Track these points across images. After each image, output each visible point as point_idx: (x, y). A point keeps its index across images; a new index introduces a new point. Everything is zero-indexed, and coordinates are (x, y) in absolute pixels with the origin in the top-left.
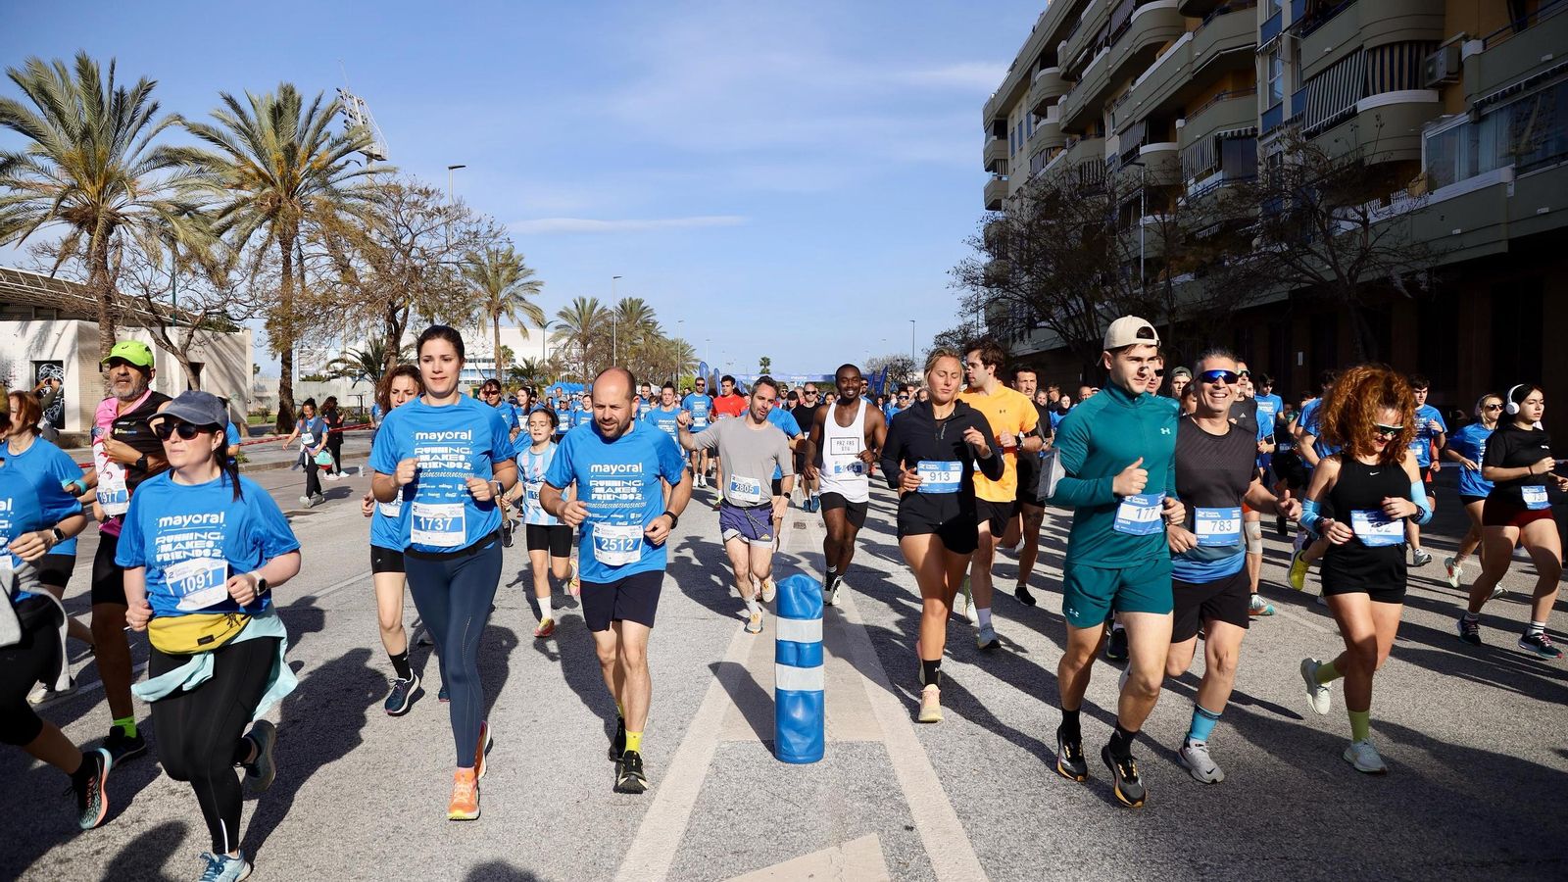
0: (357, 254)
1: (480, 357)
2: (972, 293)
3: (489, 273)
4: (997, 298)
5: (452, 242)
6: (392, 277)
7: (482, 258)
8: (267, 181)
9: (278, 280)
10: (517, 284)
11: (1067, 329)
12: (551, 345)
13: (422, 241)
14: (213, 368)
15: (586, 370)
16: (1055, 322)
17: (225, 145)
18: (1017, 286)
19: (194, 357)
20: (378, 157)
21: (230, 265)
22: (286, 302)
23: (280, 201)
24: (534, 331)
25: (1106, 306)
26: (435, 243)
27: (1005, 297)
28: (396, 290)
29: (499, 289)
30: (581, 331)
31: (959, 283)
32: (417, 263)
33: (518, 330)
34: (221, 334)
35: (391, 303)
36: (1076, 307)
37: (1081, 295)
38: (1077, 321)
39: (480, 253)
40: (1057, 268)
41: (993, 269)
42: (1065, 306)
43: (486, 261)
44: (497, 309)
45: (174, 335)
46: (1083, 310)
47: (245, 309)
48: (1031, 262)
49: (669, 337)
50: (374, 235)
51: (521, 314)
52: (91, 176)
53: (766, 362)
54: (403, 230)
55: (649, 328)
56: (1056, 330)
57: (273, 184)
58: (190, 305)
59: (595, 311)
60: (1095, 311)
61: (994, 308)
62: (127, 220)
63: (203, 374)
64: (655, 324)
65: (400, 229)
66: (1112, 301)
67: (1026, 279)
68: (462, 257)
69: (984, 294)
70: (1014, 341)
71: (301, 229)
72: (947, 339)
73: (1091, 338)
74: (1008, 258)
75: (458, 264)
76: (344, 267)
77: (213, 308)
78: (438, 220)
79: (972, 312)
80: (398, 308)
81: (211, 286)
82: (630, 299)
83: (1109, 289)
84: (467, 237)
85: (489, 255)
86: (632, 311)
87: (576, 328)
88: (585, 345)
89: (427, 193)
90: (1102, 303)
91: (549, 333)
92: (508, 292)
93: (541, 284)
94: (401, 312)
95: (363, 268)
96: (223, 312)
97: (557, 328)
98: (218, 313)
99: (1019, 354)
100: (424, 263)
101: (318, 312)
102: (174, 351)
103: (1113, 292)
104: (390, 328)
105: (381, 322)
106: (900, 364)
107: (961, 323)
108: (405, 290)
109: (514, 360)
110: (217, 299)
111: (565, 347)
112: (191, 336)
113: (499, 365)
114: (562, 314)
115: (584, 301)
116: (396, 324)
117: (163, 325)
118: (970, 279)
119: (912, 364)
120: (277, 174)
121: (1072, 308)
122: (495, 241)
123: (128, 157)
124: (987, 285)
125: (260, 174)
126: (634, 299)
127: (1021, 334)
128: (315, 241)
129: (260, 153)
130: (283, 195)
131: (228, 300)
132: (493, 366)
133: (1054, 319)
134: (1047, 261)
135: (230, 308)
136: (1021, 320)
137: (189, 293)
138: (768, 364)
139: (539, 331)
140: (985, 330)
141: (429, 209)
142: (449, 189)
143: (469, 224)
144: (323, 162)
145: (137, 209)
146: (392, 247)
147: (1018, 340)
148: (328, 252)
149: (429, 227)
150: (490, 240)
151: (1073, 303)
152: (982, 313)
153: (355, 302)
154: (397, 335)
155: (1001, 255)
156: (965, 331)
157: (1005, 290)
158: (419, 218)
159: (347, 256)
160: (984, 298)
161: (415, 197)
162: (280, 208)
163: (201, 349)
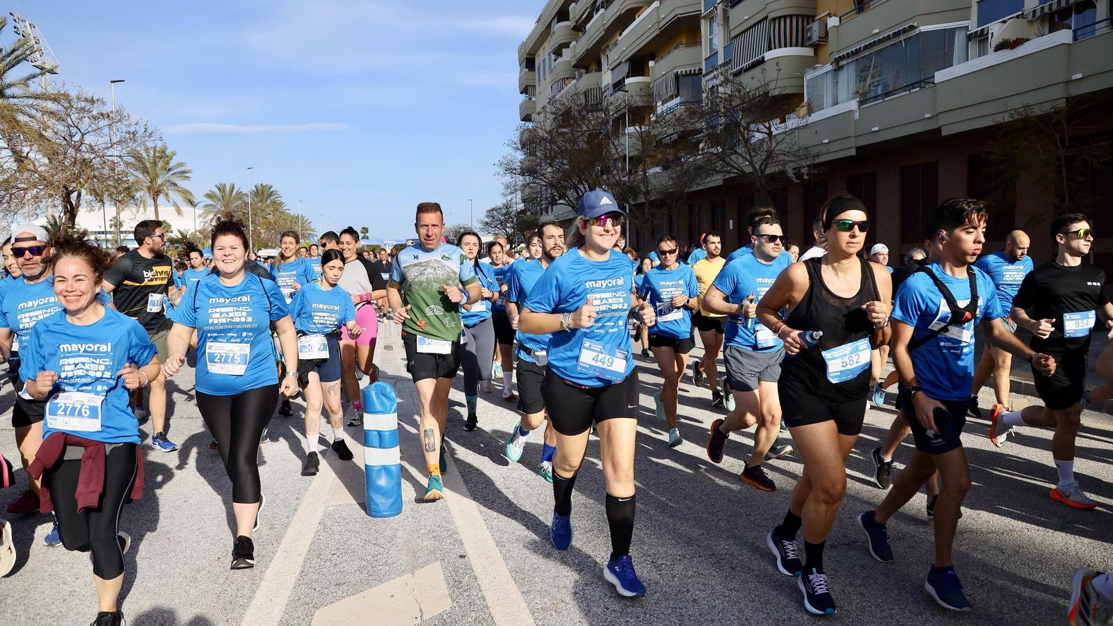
0: (35, 148)
2: (511, 180)
3: (148, 164)
4: (529, 184)
5: (115, 140)
6: (66, 167)
7: (141, 152)
10: (171, 173)
12: (201, 219)
13: (89, 139)
16: (569, 200)
18: (543, 175)
20: (51, 72)
24: (186, 209)
26: (101, 140)
27: (535, 183)
28: (70, 177)
29: (157, 176)
30: (223, 209)
31: (502, 172)
32: (87, 156)
33: (173, 209)
35: (67, 189)
37: (586, 181)
39: (138, 149)
40: (570, 162)
41: (527, 163)
42: (576, 189)
43: (144, 155)
44: (156, 193)
48: (552, 160)
49: (292, 213)
51: (175, 196)
54: (74, 130)
55: (277, 206)
56: (571, 206)
59: (234, 194)
61: (527, 191)
64: (281, 204)
65: (71, 128)
67: (549, 170)
68: (124, 151)
69: (520, 180)
70: (542, 214)
72: (495, 212)
74: (536, 155)
75: (120, 157)
78: (103, 123)
79: (511, 193)
80: (72, 192)
82: (262, 185)
83: (605, 177)
84: (127, 136)
85: (147, 150)
86: (263, 193)
87: (219, 206)
89: (92, 101)
91: (199, 211)
92: (164, 179)
93: (189, 172)
94: (75, 194)
95: (39, 159)
97: (207, 206)
100: (93, 156)
103: (608, 179)
104: (66, 207)
105: (58, 202)
107: (505, 202)
108: (78, 177)
109: (172, 232)
111: (211, 222)
114: (209, 196)
115: (225, 184)
116: (71, 204)
118: (510, 170)
122: (151, 139)
124: (522, 174)
126: (264, 185)
127: (547, 208)
133: (568, 198)
134: (563, 158)
136: (546, 199)
138: (367, 232)
139: (190, 209)
140: (521, 206)
141: (95, 113)
142: (112, 98)
143: (129, 126)
146: (65, 143)
147: (544, 213)
148: (7, 146)
149: (95, 128)
150: (146, 138)
151: (581, 187)
152: (519, 194)
153: (35, 186)
154: (71, 212)
155: (532, 153)
156: (507, 207)
157: (535, 178)
158: (86, 120)
159: (26, 149)
160: (520, 183)
161: (82, 104)
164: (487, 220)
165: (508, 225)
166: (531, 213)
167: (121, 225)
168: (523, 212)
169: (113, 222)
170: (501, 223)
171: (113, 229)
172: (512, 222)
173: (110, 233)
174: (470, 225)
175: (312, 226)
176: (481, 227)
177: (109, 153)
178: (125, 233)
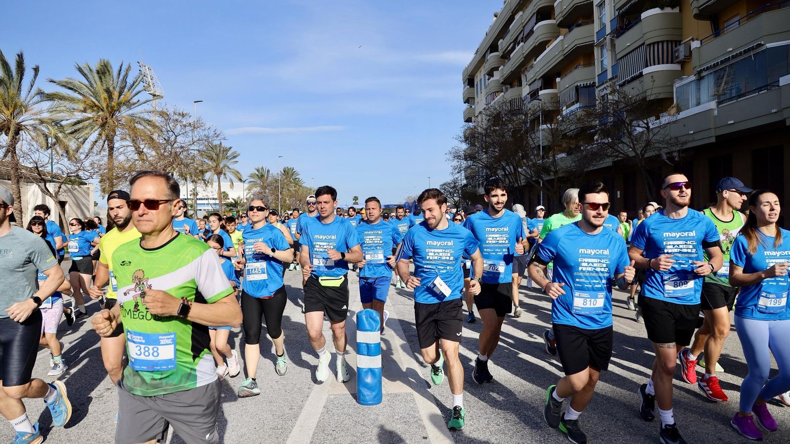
0: (147, 146)
1: (210, 197)
2: (458, 163)
3: (215, 155)
4: (470, 166)
5: (195, 139)
6: (165, 157)
7: (211, 148)
8: (100, 109)
9: (106, 159)
10: (229, 161)
12: (247, 191)
13: (180, 139)
14: (72, 204)
17: (77, 91)
18: (480, 160)
19: (62, 199)
20: (158, 96)
22: (111, 169)
23: (106, 119)
24: (237, 184)
25: (524, 170)
26: (187, 140)
27: (474, 165)
28: (167, 164)
29: (220, 162)
30: (262, 184)
31: (451, 159)
32: (178, 150)
33: (229, 183)
34: (76, 187)
36: (509, 170)
37: (512, 164)
40: (499, 150)
41: (468, 152)
42: (504, 169)
44: (219, 174)
45: (51, 187)
46: (513, 172)
47: (89, 174)
48: (487, 148)
49: (307, 186)
50: (155, 136)
51: (229, 175)
52: (7, 106)
54: (171, 133)
55: (297, 182)
57: (102, 110)
58: (60, 172)
59: (269, 175)
60: (519, 172)
61: (469, 171)
62: (26, 128)
63: (67, 207)
64: (300, 180)
65: (169, 133)
66: (527, 167)
67: (484, 156)
69: (464, 164)
70: (479, 187)
71: (117, 133)
72: (446, 186)
73: (516, 185)
74: (476, 146)
75: (198, 150)
76: (140, 153)
77: (72, 173)
78: (188, 129)
79: (458, 172)
81: (70, 162)
82: (287, 167)
83: (525, 161)
84: (203, 138)
85: (215, 145)
86: (289, 173)
87: (258, 181)
89: (183, 115)
90: (522, 168)
91: (246, 185)
92: (224, 165)
95: (150, 153)
96: (77, 176)
97: (250, 182)
98: (74, 176)
100: (181, 150)
101: (127, 175)
102: (51, 196)
107: (453, 179)
108: (172, 164)
109: (229, 199)
110: (74, 169)
112: (60, 188)
113: (220, 201)
114: (253, 176)
115: (263, 168)
117: (45, 181)
118: (458, 157)
120: (104, 105)
121: (508, 171)
122: (218, 139)
124: (466, 159)
125: (95, 105)
126: (289, 167)
128: (125, 139)
130: (108, 115)
131: (79, 169)
132: (217, 202)
134: (495, 148)
135: (81, 173)
136: (482, 177)
137: (59, 166)
138: (357, 199)
139: (240, 184)
140: (465, 182)
141: (184, 123)
142: (195, 112)
143: (205, 129)
144: (128, 99)
145: (31, 122)
146: (165, 142)
148: (132, 145)
149: (184, 132)
150: (215, 138)
151: (507, 168)
152: (463, 173)
155: (472, 145)
156: (455, 182)
157: (474, 162)
158: (178, 127)
159: (142, 146)
160: (464, 166)
161: (176, 117)
162: (106, 122)
163: (66, 194)
165: (455, 195)
166: (472, 187)
167: (197, 194)
168: (465, 186)
169: (192, 193)
170: (450, 194)
171: (192, 197)
172: (458, 193)
177: (192, 148)
178: (200, 199)
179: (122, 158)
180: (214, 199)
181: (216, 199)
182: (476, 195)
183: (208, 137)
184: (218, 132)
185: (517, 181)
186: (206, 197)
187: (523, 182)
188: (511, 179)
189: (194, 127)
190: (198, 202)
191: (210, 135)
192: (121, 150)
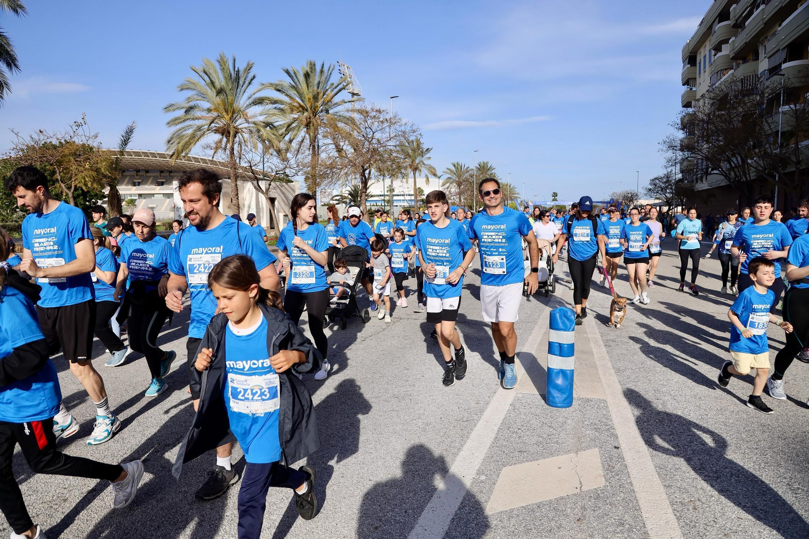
0: (347, 142)
1: (406, 193)
2: (672, 155)
3: (411, 151)
4: (687, 158)
5: (392, 135)
6: (363, 154)
8: (304, 109)
9: (310, 157)
11: (730, 174)
12: (443, 186)
13: (378, 135)
14: (281, 200)
15: (460, 200)
16: (722, 170)
17: (284, 93)
18: (700, 151)
19: (272, 194)
20: (357, 94)
21: (287, 150)
22: (314, 167)
23: (310, 118)
24: (432, 179)
25: (755, 161)
26: (384, 136)
27: (692, 157)
28: (365, 160)
29: (416, 158)
30: (457, 179)
31: (665, 149)
32: (375, 146)
33: (425, 179)
34: (284, 184)
35: (363, 167)
36: (736, 162)
37: (739, 154)
38: (736, 170)
40: (725, 139)
41: (686, 141)
42: (729, 161)
44: (415, 169)
45: (263, 185)
46: (741, 164)
47: (294, 171)
48: (708, 136)
50: (355, 134)
51: (426, 172)
52: (227, 111)
53: (555, 195)
54: (368, 130)
56: (722, 175)
57: (307, 110)
58: (270, 170)
59: (464, 169)
60: (748, 164)
61: (685, 163)
62: (242, 131)
63: (276, 203)
66: (759, 157)
67: (705, 146)
68: (397, 143)
69: (680, 155)
70: (697, 182)
71: (320, 132)
72: (657, 181)
73: (744, 179)
74: (694, 134)
75: (395, 146)
76: (339, 150)
77: (280, 171)
78: (386, 124)
79: (672, 165)
80: (366, 169)
81: (279, 160)
82: (483, 162)
83: (757, 151)
84: (400, 133)
86: (484, 168)
87: (454, 177)
88: (460, 187)
89: (379, 111)
90: (752, 159)
91: (441, 181)
92: (420, 161)
94: (367, 172)
95: (349, 149)
96: (284, 173)
97: (445, 178)
98: (282, 174)
99: (700, 189)
100: (379, 146)
101: (328, 172)
102: (262, 192)
104: (362, 179)
105: (358, 176)
106: (630, 195)
107: (666, 173)
108: (370, 160)
110: (282, 166)
111: (448, 188)
112: (270, 185)
113: (416, 197)
114: (448, 171)
115: (458, 163)
116: (365, 177)
117: (258, 180)
118: (672, 147)
119: (637, 195)
120: (308, 106)
121: (734, 162)
122: (414, 134)
123: (242, 101)
124: (682, 150)
125: (301, 106)
126: (485, 162)
127: (701, 178)
128: (326, 137)
129: (301, 95)
130: (311, 115)
131: (286, 167)
132: (413, 198)
133: (721, 169)
134: (719, 136)
135: (287, 171)
136: (702, 170)
137: (269, 164)
139: (436, 180)
140: (680, 176)
141: (381, 119)
142: (390, 108)
143: (401, 126)
144: (329, 98)
145: (246, 125)
146: (363, 139)
147: (699, 182)
148: (332, 142)
149: (381, 128)
150: (412, 134)
151: (734, 159)
152: (678, 166)
153: (346, 167)
154: (365, 183)
155: (691, 133)
156: (668, 176)
157: (693, 153)
158: (376, 124)
159: (342, 144)
160: (679, 158)
161: (373, 114)
162: (310, 123)
163: (274, 191)
164: (650, 187)
165: (668, 191)
166: (688, 181)
167: (394, 191)
168: (680, 180)
169: (388, 189)
170: (662, 191)
171: (388, 193)
172: (671, 189)
173: (387, 196)
174: (636, 191)
175: (517, 190)
176: (646, 193)
178: (396, 195)
179: (323, 156)
180: (409, 195)
181: (412, 195)
182: (693, 190)
183: (404, 132)
184: (414, 128)
185: (745, 174)
186: (403, 193)
187: (753, 175)
188: (737, 173)
189: (391, 122)
190: (395, 198)
191: (407, 131)
192: (323, 148)
